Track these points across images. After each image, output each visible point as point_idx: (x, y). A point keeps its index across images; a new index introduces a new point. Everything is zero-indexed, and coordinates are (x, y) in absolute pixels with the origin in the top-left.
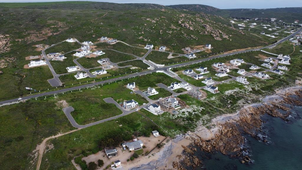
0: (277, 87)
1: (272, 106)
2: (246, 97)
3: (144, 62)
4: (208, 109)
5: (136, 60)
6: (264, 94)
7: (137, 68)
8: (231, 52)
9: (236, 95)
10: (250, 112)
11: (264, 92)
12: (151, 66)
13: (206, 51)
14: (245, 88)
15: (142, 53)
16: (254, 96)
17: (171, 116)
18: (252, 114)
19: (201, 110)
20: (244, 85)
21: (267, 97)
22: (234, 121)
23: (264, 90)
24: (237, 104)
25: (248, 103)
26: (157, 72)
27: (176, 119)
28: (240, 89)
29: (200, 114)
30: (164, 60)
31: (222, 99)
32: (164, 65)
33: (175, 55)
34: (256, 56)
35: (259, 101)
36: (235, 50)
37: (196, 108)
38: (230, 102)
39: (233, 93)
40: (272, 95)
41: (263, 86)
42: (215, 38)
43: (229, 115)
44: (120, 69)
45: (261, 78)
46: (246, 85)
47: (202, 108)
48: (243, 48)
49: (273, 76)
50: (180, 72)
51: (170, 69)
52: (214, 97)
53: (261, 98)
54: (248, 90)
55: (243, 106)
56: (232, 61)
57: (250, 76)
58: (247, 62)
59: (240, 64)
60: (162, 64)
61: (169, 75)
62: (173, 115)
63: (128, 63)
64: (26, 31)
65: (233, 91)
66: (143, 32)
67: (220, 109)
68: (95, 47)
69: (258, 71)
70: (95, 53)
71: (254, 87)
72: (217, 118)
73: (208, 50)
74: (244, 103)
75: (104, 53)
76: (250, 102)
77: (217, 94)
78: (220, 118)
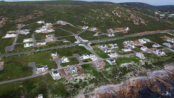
0: (168, 63)
1: (155, 80)
2: (136, 70)
3: (75, 38)
4: (98, 79)
5: (71, 36)
6: (153, 69)
7: (68, 41)
8: (143, 33)
9: (129, 68)
10: (132, 85)
11: (154, 66)
12: (78, 41)
13: (123, 32)
14: (140, 62)
15: (78, 32)
16: (144, 70)
17: (65, 82)
18: (133, 87)
19: (92, 79)
20: (141, 59)
21: (155, 72)
22: (113, 92)
23: (155, 65)
24: (125, 76)
25: (135, 76)
26: (79, 45)
27: (66, 85)
28: (135, 62)
29: (88, 83)
30: (90, 37)
31: (115, 70)
32: (88, 41)
33: (100, 34)
34: (162, 37)
35: (146, 75)
36: (146, 32)
37: (89, 76)
38: (120, 74)
39: (127, 65)
40: (160, 70)
41: (156, 62)
42: (134, 23)
43: (112, 86)
44: (56, 42)
45: (158, 54)
46: (142, 59)
47: (94, 77)
48: (153, 31)
49: (169, 53)
50: (96, 46)
51: (90, 43)
52: (109, 68)
53: (149, 72)
54: (141, 64)
55: (129, 79)
56: (139, 40)
57: (149, 53)
58: (152, 41)
59: (145, 42)
60: (87, 40)
61: (86, 48)
62: (67, 81)
63: (64, 38)
64: (19, 16)
65: (128, 64)
66: (85, 18)
67: (108, 79)
68: (52, 26)
69: (158, 48)
70: (48, 31)
71: (148, 62)
72: (100, 87)
73: (125, 31)
74: (131, 76)
75: (54, 31)
76: (137, 75)
77: (114, 66)
78: (104, 87)
